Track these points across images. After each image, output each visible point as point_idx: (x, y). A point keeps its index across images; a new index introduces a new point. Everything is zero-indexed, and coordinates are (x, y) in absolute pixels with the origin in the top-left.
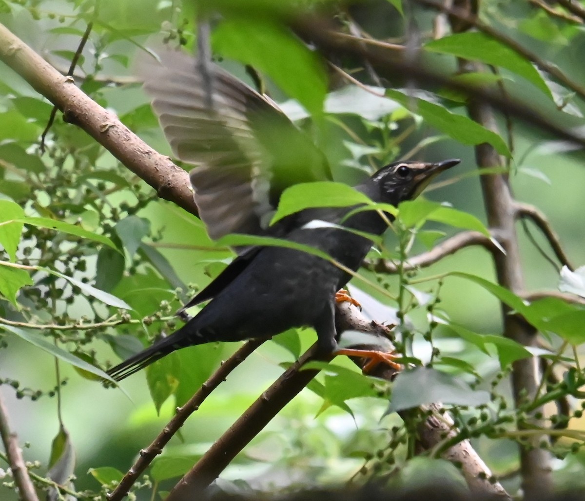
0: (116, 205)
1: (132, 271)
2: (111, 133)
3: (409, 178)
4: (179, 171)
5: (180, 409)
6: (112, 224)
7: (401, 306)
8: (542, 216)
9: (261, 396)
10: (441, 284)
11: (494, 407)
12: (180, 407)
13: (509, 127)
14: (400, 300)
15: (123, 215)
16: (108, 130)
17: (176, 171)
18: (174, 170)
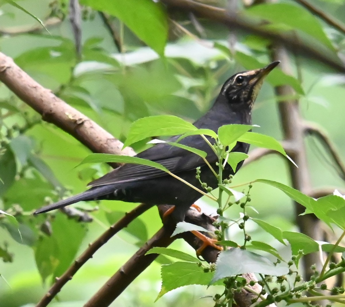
0: (10, 126)
1: (22, 175)
2: (8, 72)
3: (245, 83)
4: (58, 101)
5: (58, 278)
6: (8, 141)
7: (220, 205)
8: (324, 132)
9: (120, 270)
10: (251, 187)
11: (291, 279)
12: (58, 277)
13: (298, 64)
14: (219, 201)
15: (15, 134)
16: (5, 70)
17: (56, 101)
18: (54, 100)
